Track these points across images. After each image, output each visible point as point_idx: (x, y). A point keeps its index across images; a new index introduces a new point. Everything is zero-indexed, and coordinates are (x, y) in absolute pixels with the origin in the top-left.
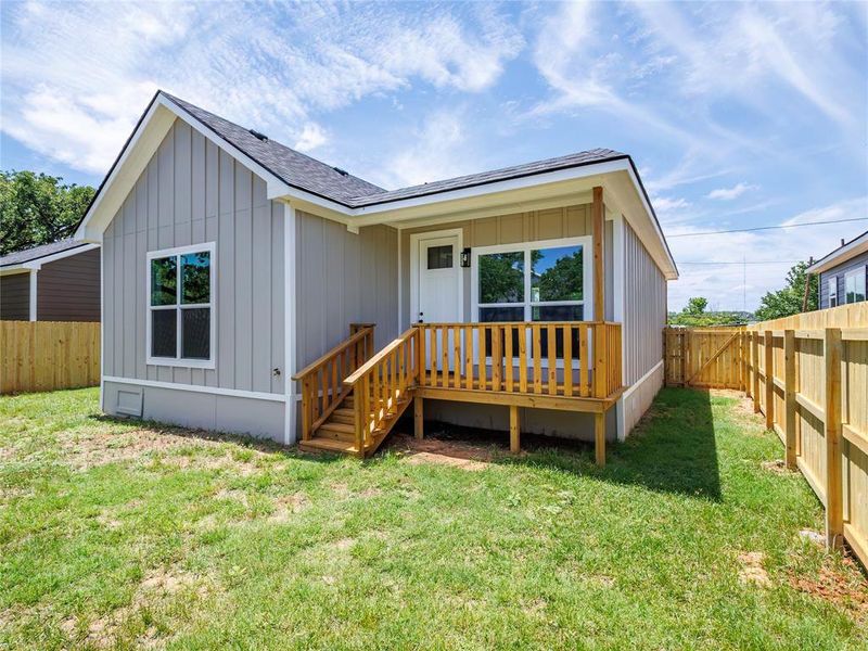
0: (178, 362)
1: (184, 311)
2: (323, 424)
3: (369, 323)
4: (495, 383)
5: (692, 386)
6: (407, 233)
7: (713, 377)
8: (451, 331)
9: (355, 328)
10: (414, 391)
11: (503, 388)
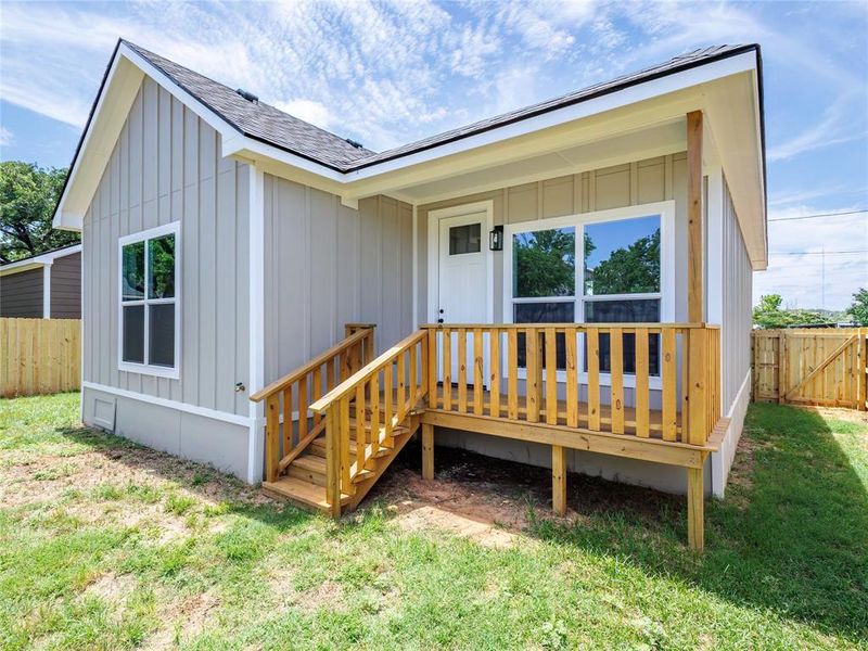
0: (145, 368)
1: (152, 307)
2: (295, 459)
3: (366, 323)
4: (531, 410)
5: (790, 402)
6: (425, 210)
7: (819, 391)
8: (470, 335)
9: (352, 329)
10: (421, 415)
11: (542, 419)
